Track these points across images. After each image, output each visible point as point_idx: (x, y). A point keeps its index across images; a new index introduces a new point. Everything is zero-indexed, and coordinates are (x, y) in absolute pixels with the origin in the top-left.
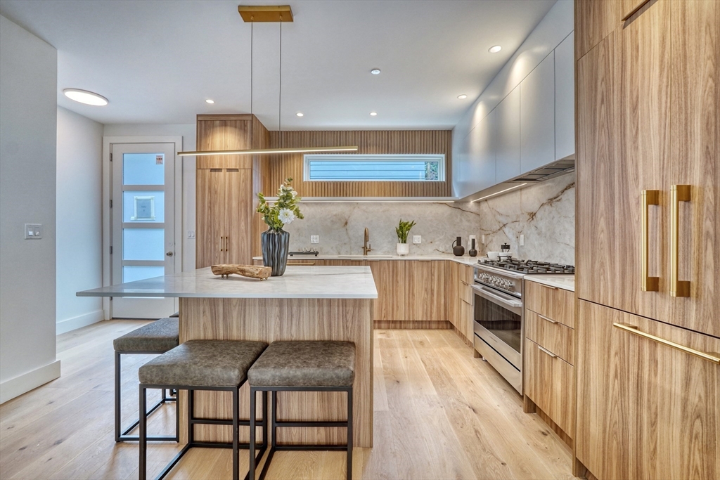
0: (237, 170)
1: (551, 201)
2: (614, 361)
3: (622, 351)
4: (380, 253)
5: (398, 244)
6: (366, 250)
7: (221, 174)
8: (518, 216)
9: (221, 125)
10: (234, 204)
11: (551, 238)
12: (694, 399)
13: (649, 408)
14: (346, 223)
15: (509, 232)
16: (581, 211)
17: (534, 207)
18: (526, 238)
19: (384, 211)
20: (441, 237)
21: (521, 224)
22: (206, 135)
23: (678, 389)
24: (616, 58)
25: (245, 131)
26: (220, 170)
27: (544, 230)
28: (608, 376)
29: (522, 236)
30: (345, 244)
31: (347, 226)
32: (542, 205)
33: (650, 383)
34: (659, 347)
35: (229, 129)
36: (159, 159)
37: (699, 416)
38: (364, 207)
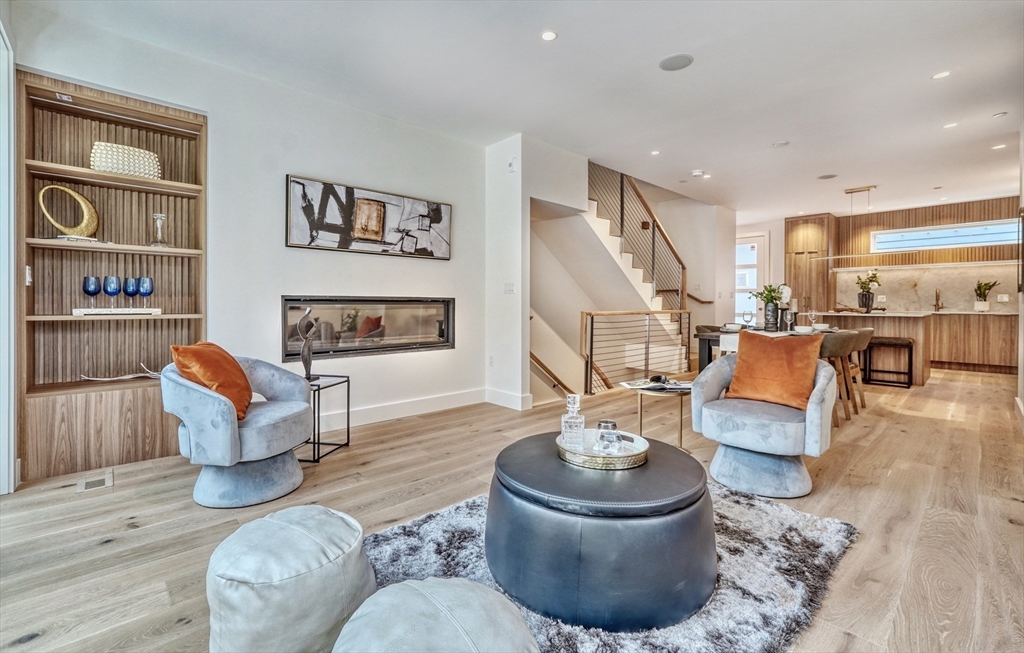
0: (816, 252)
4: (953, 308)
5: (976, 302)
6: (938, 307)
7: (804, 256)
9: (804, 223)
10: (814, 275)
14: (915, 285)
19: (960, 274)
22: (792, 230)
25: (823, 225)
26: (803, 253)
30: (914, 302)
31: (917, 287)
35: (810, 225)
36: (753, 247)
38: (936, 271)
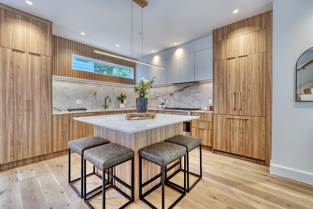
0: (39, 55)
1: (179, 91)
2: (224, 125)
3: (226, 123)
4: (111, 108)
5: (120, 104)
6: (106, 107)
7: (24, 55)
8: (165, 94)
11: (179, 101)
12: (241, 126)
13: (232, 131)
14: (95, 94)
15: (160, 99)
16: (215, 95)
17: (173, 92)
18: (169, 101)
19: (112, 89)
20: (133, 101)
21: (166, 97)
23: (238, 126)
24: (225, 65)
25: (46, 31)
26: (23, 52)
27: (176, 99)
28: (223, 128)
29: (167, 101)
30: (95, 104)
31: (96, 95)
32: (176, 91)
33: (232, 127)
34: (234, 120)
37: (242, 129)
38: (104, 87)
